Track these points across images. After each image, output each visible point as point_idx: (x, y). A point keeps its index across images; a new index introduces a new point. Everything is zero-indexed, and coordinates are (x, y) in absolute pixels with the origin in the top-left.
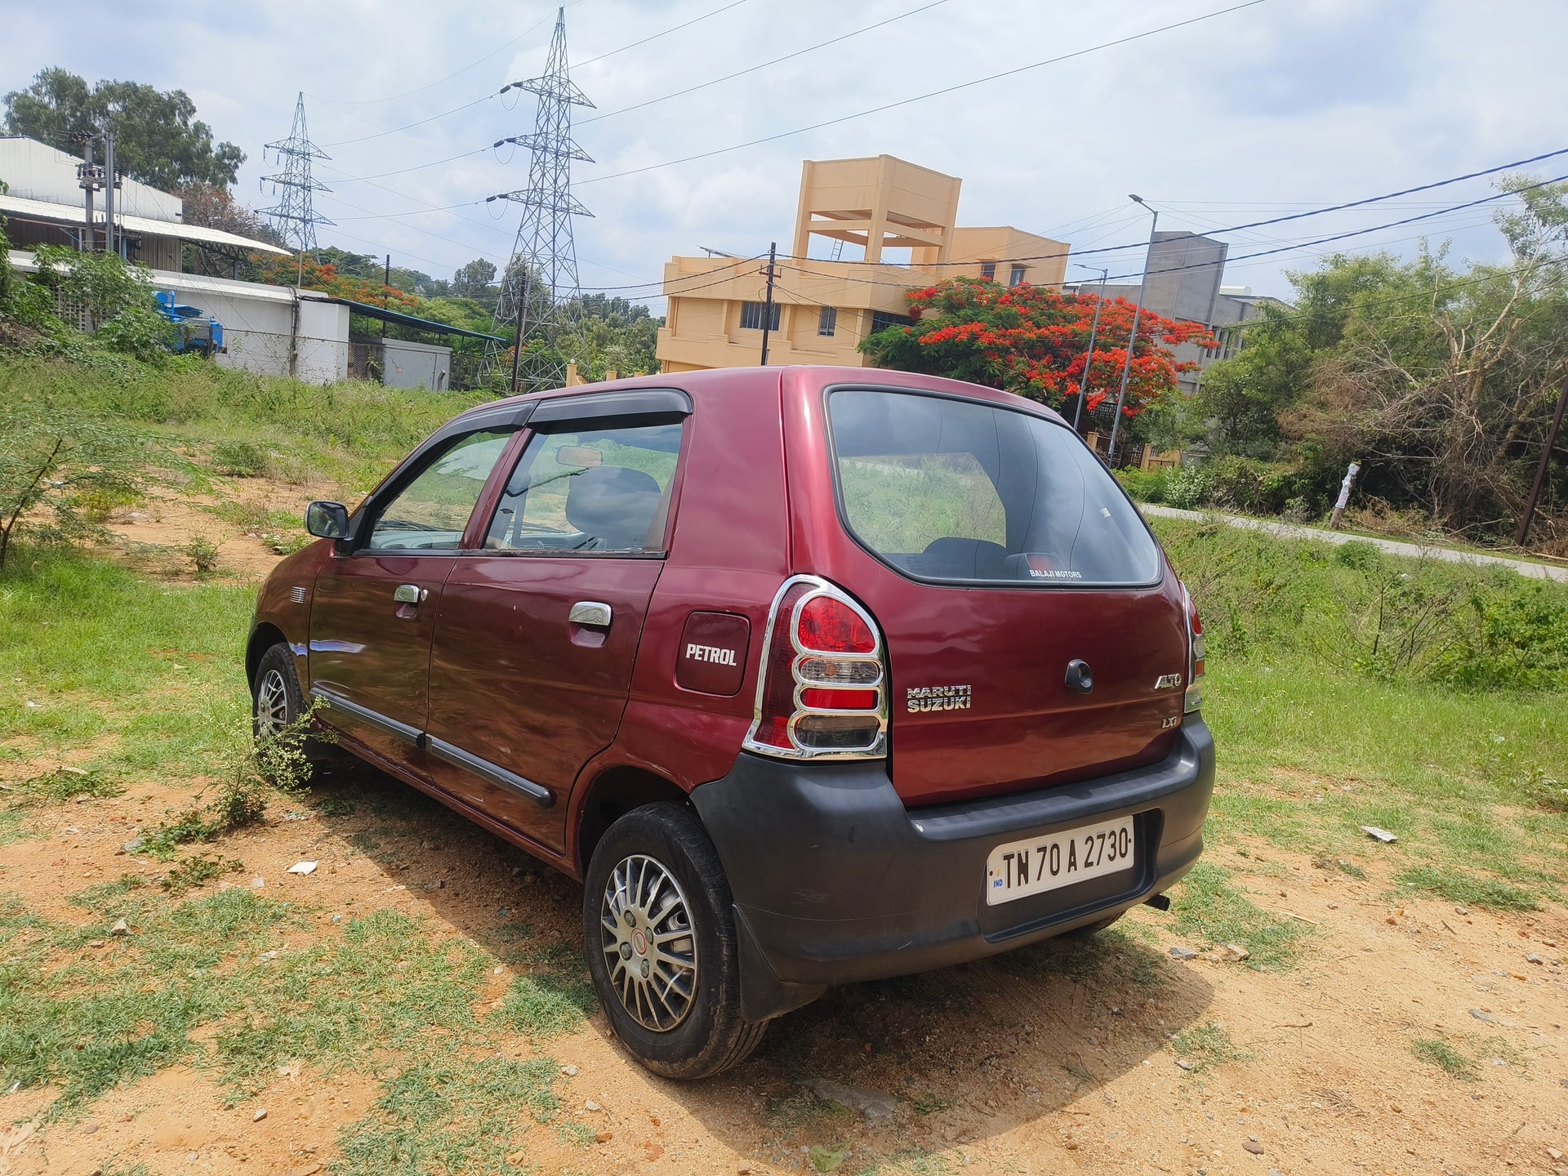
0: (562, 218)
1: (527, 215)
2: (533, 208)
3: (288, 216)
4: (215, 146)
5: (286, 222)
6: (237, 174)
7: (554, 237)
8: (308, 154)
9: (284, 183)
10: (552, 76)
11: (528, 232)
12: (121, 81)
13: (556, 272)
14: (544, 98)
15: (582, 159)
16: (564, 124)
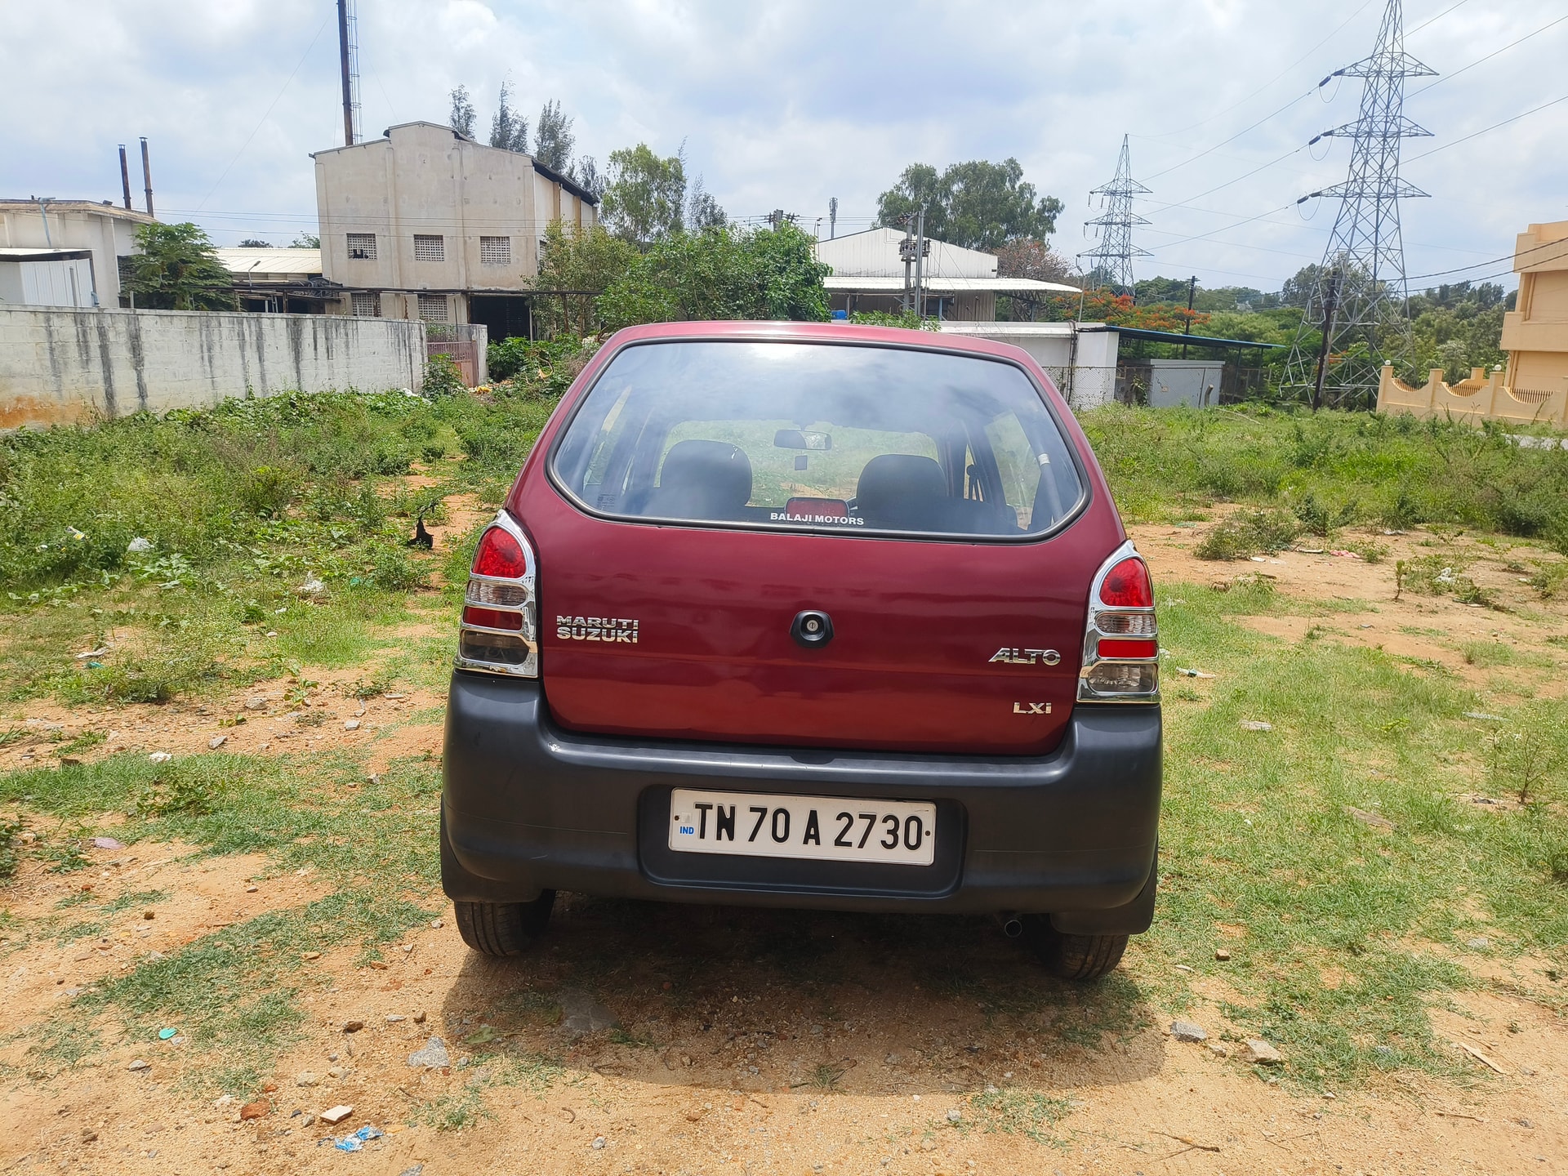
0: (1387, 206)
1: (1345, 209)
2: (1351, 200)
3: (1107, 255)
4: (1037, 204)
5: (1105, 261)
6: (1056, 223)
7: (1378, 227)
8: (1130, 192)
9: (1106, 224)
10: (1382, 54)
11: (1345, 228)
12: (964, 163)
13: (1378, 265)
14: (1371, 79)
15: (1417, 135)
16: (1395, 100)
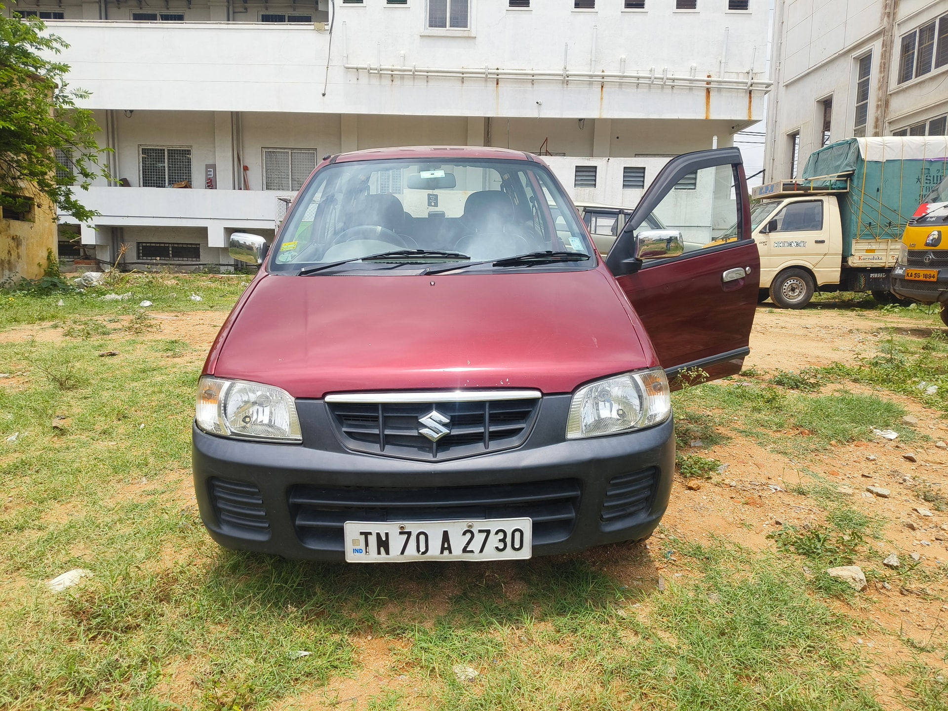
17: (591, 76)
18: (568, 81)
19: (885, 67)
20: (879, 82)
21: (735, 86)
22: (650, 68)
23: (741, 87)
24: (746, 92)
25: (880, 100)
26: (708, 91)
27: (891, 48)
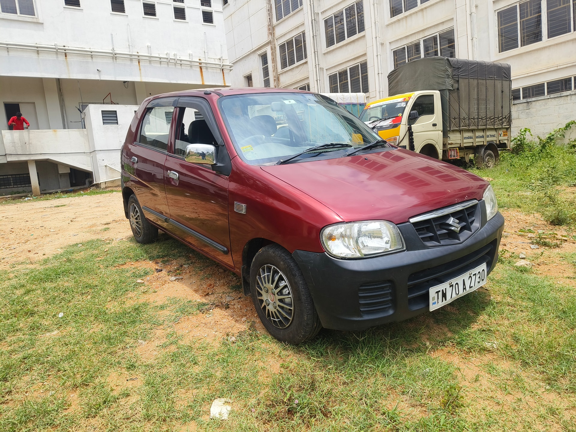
17: (131, 55)
18: (116, 57)
19: (274, 60)
20: (273, 68)
21: (214, 66)
22: (166, 53)
23: (218, 66)
24: (221, 70)
25: (275, 77)
26: (201, 68)
27: (275, 51)
